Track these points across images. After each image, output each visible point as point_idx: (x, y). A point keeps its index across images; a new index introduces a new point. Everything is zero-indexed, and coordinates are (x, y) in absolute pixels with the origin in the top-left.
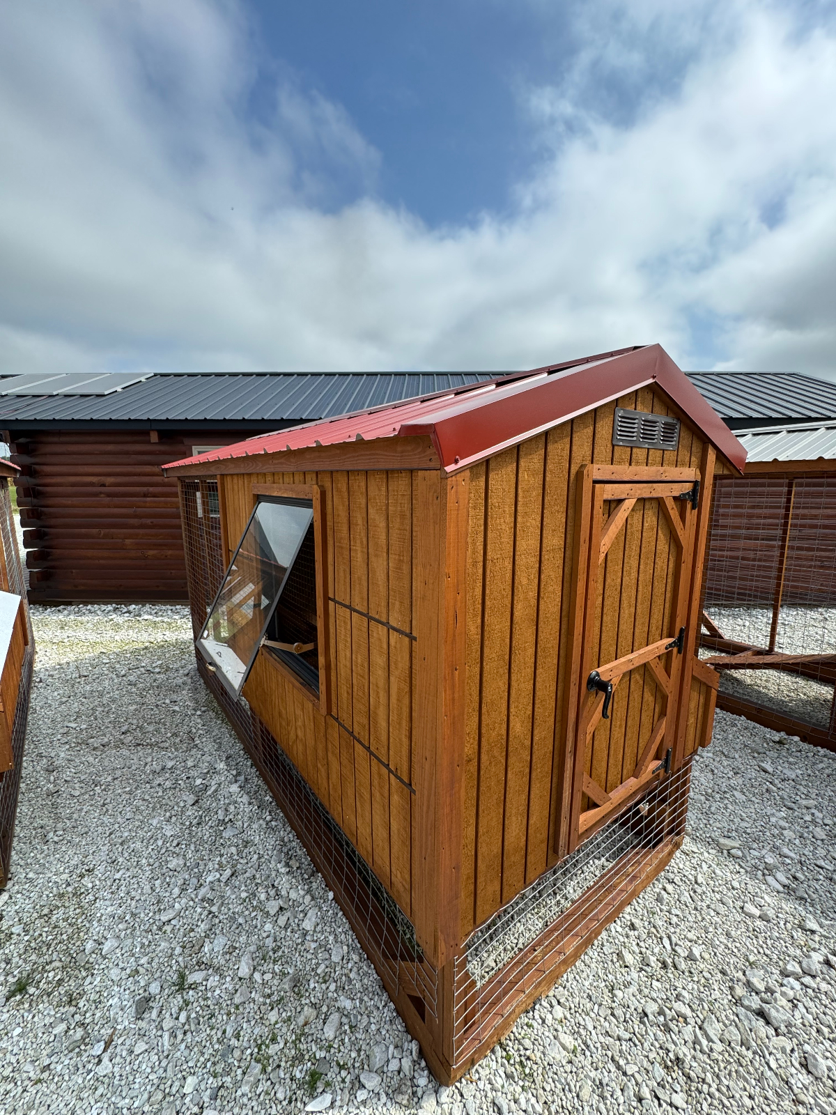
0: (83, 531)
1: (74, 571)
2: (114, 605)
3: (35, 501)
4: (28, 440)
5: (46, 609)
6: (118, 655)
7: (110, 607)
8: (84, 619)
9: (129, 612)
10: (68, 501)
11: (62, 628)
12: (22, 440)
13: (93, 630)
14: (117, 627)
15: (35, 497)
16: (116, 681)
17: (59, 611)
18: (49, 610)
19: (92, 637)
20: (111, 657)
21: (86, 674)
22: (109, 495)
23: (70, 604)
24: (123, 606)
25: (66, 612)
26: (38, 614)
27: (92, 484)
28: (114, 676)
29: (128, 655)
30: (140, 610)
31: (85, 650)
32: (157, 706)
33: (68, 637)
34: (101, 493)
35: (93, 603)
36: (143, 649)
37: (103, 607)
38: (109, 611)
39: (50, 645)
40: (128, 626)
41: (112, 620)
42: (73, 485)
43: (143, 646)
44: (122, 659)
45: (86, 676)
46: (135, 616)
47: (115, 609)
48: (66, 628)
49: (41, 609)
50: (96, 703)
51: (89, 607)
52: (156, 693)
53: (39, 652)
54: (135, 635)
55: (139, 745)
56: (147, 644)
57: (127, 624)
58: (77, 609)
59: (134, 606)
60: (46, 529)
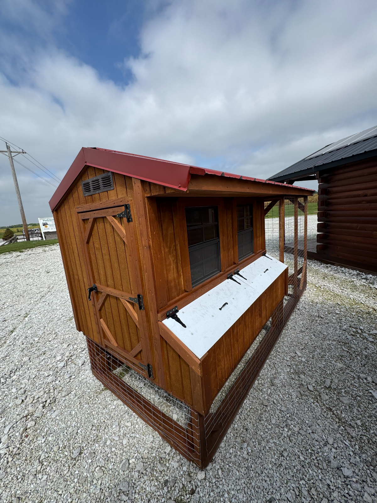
0: (348, 224)
1: (338, 247)
2: (358, 271)
3: (326, 207)
4: (328, 175)
5: (321, 264)
6: (347, 310)
7: (355, 272)
8: (337, 275)
9: (366, 279)
10: (343, 207)
11: (324, 278)
12: (325, 175)
13: (339, 285)
14: (354, 288)
15: (326, 206)
16: (337, 332)
17: (327, 267)
18: (322, 265)
19: (338, 291)
20: (342, 310)
21: (322, 316)
22: (368, 202)
23: (333, 264)
24: (364, 274)
25: (330, 269)
26: (317, 266)
27: (358, 196)
28: (338, 327)
29: (354, 314)
30: (374, 279)
31: (329, 298)
32: (359, 377)
33: (324, 285)
34: (363, 201)
35: (345, 267)
36: (367, 313)
37: (351, 271)
38: (354, 275)
39: (314, 287)
40: (362, 290)
41: (353, 281)
42: (348, 197)
43: (367, 311)
44: (349, 315)
45: (322, 318)
46: (370, 283)
47: (358, 274)
48: (326, 279)
49: (319, 264)
50: (319, 344)
51: (343, 269)
52: (363, 362)
53: (307, 290)
54: (364, 299)
55: (331, 410)
56: (371, 310)
57: (361, 287)
58: (336, 268)
59: (371, 276)
60: (328, 223)
